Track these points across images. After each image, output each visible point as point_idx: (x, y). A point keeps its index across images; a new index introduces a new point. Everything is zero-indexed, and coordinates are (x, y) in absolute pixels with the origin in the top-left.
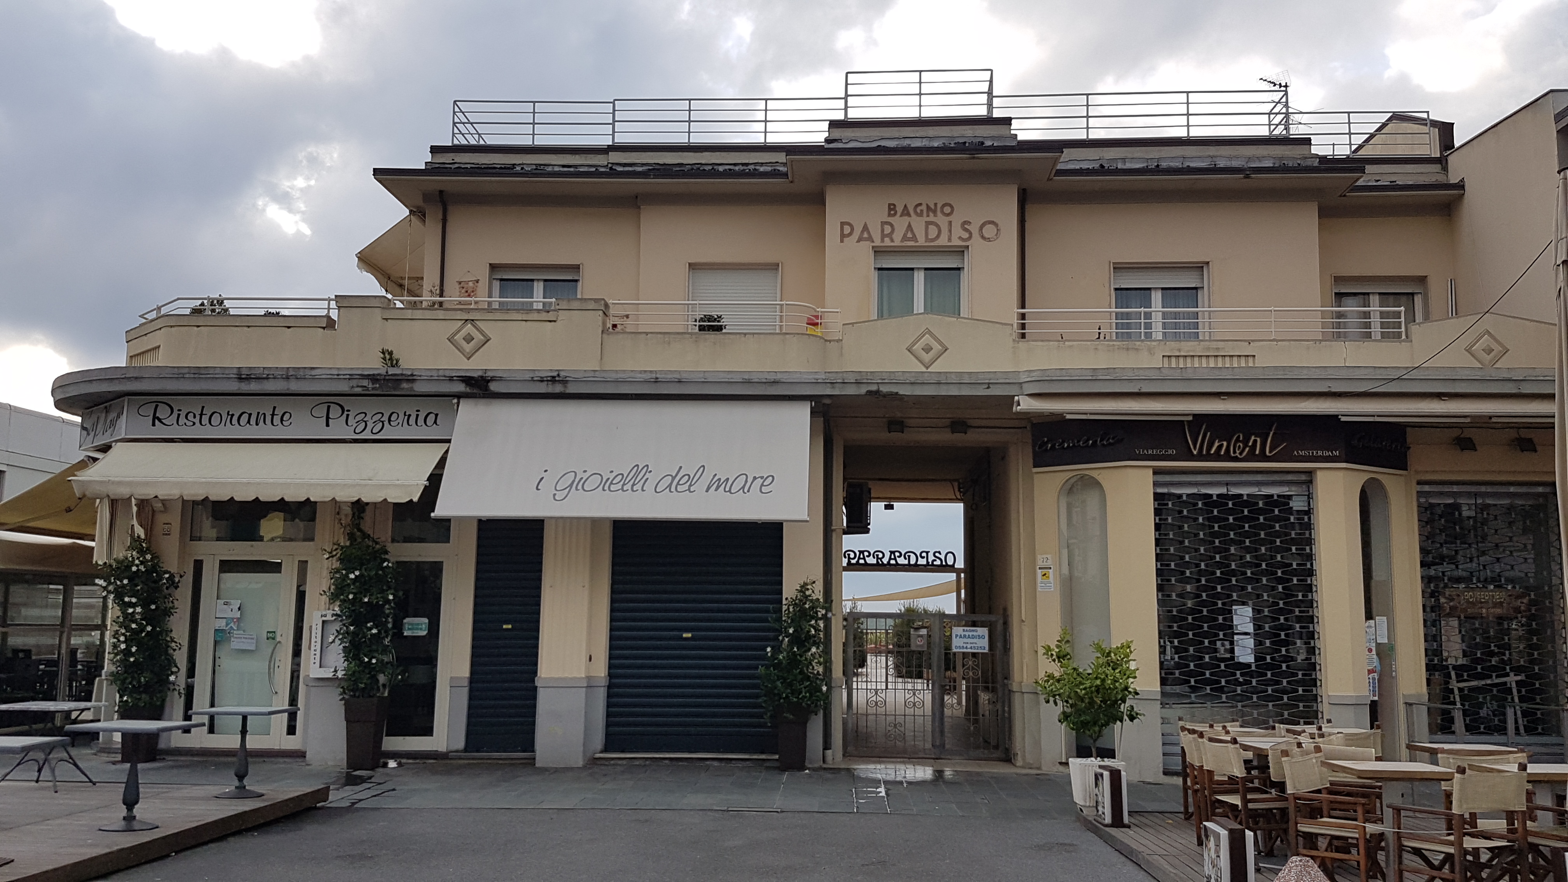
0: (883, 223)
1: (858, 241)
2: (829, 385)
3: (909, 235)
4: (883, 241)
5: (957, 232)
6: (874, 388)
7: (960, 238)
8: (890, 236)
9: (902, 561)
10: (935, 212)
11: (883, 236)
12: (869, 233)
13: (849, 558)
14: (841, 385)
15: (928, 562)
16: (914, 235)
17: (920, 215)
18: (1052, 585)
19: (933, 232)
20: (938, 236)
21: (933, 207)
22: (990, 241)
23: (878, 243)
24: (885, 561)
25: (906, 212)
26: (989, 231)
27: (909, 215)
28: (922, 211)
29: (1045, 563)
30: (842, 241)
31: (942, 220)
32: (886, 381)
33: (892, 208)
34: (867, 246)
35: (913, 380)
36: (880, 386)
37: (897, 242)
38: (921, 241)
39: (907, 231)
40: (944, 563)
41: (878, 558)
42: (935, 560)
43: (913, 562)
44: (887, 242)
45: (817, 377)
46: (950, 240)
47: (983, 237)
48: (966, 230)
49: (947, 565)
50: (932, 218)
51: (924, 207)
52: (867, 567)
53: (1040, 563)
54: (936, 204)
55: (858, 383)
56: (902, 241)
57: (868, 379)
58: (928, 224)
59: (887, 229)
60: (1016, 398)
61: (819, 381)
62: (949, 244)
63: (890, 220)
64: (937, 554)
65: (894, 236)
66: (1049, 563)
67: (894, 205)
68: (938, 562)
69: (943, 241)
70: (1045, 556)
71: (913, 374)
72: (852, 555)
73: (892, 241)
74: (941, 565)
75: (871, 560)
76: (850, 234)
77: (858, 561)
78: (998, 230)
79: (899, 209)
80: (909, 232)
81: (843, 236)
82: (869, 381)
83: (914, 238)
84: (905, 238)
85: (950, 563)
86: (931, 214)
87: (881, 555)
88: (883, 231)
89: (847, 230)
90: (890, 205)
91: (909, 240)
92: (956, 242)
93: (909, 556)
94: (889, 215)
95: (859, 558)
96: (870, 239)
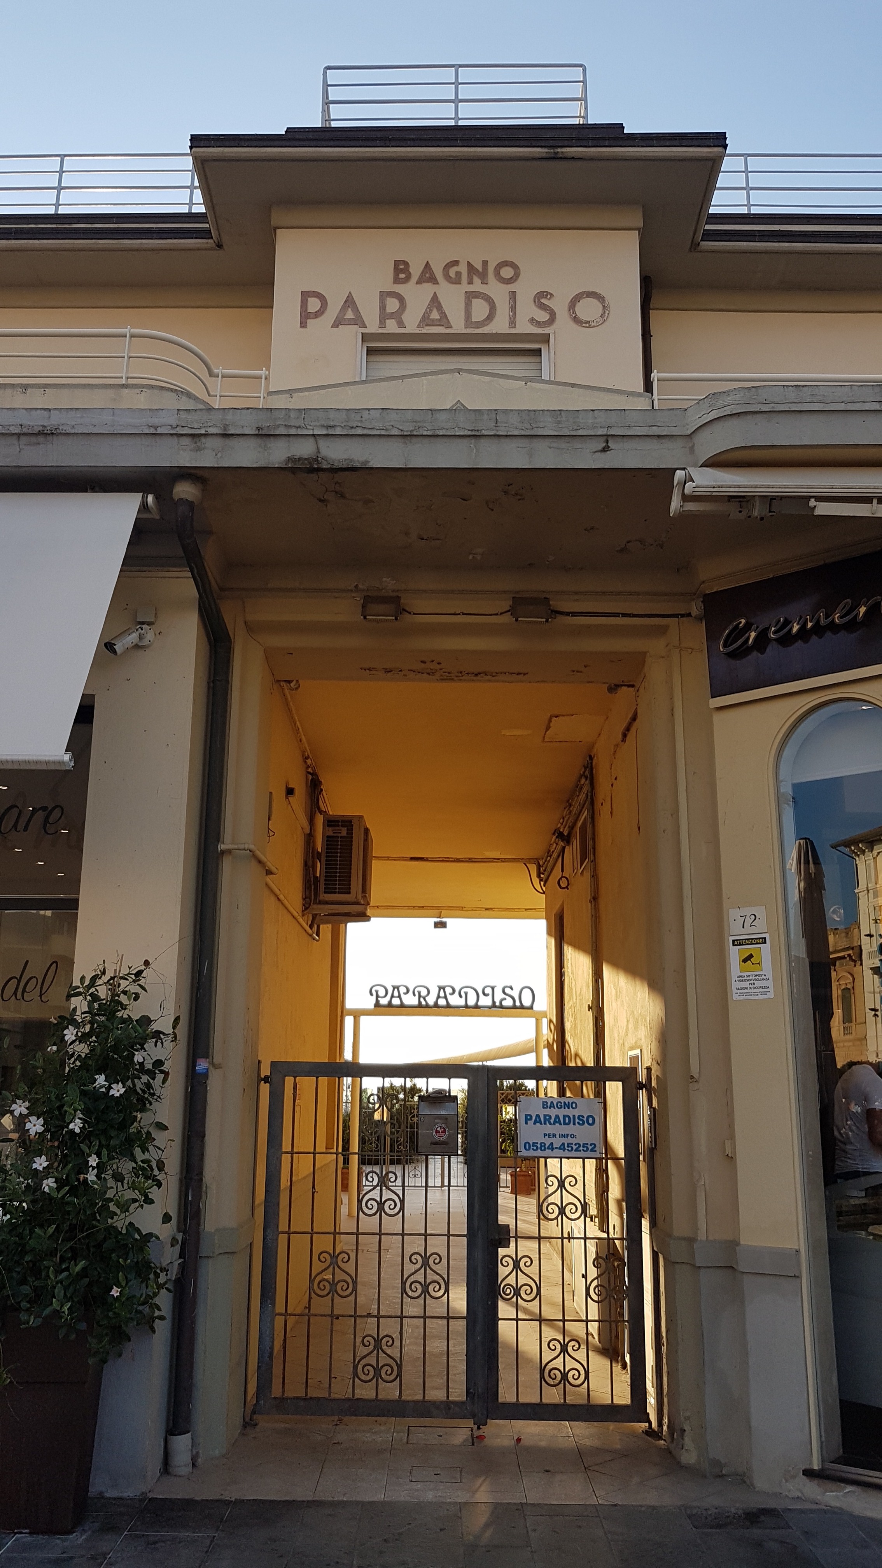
0: (384, 295)
1: (335, 325)
2: (186, 441)
3: (435, 315)
4: (382, 324)
5: (527, 310)
6: (304, 449)
7: (532, 321)
8: (397, 316)
9: (455, 1000)
10: (483, 276)
11: (384, 317)
12: (356, 310)
13: (377, 996)
14: (218, 442)
15: (494, 1002)
16: (444, 315)
17: (457, 281)
18: (770, 983)
19: (480, 310)
20: (490, 317)
21: (479, 267)
22: (590, 327)
23: (373, 327)
24: (431, 1000)
25: (428, 276)
26: (588, 309)
27: (433, 280)
28: (458, 274)
29: (748, 929)
30: (303, 325)
31: (497, 291)
32: (338, 431)
33: (401, 270)
34: (351, 334)
35: (408, 428)
36: (323, 444)
37: (411, 325)
38: (458, 326)
39: (430, 308)
40: (518, 1004)
41: (420, 996)
42: (505, 999)
43: (472, 1002)
44: (392, 327)
45: (156, 421)
46: (512, 323)
47: (577, 320)
48: (543, 307)
49: (522, 1007)
50: (477, 286)
51: (463, 268)
52: (403, 1009)
53: (736, 929)
54: (485, 263)
55: (263, 435)
56: (419, 326)
57: (287, 426)
58: (470, 296)
59: (392, 305)
60: (679, 474)
61: (159, 431)
62: (513, 331)
63: (399, 289)
64: (508, 990)
65: (404, 317)
66: (760, 928)
67: (406, 264)
68: (508, 1002)
69: (500, 325)
70: (748, 911)
71: (409, 415)
72: (382, 992)
73: (401, 324)
74: (514, 1007)
75: (410, 1000)
76: (318, 314)
77: (390, 1002)
78: (604, 306)
79: (416, 270)
80: (435, 311)
81: (305, 317)
82: (293, 431)
83: (444, 320)
84: (425, 320)
85: (527, 1002)
86: (477, 280)
87: (424, 992)
88: (383, 307)
89: (314, 305)
90: (397, 263)
91: (433, 323)
92: (524, 327)
93: (466, 994)
94: (397, 281)
95: (392, 996)
96: (358, 321)
